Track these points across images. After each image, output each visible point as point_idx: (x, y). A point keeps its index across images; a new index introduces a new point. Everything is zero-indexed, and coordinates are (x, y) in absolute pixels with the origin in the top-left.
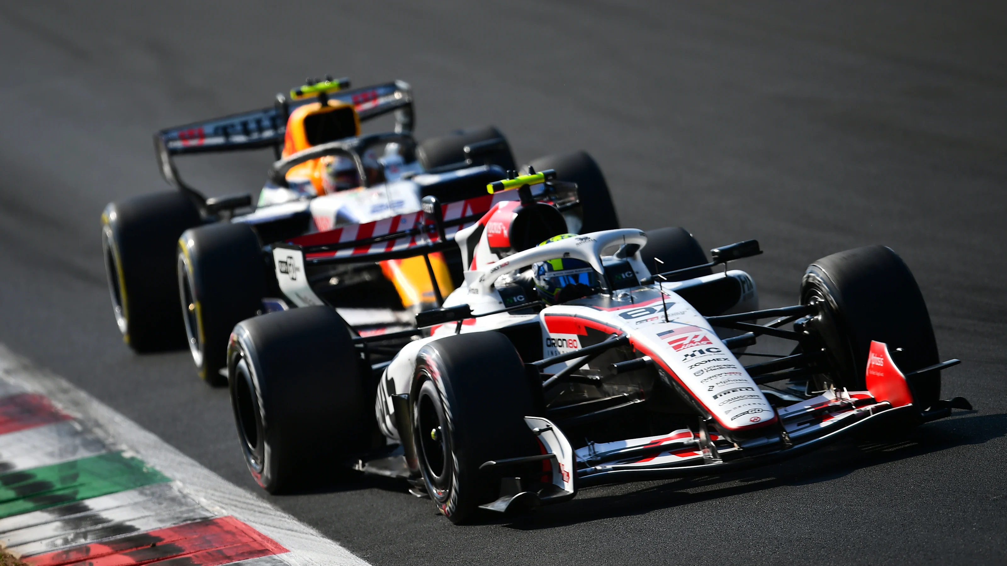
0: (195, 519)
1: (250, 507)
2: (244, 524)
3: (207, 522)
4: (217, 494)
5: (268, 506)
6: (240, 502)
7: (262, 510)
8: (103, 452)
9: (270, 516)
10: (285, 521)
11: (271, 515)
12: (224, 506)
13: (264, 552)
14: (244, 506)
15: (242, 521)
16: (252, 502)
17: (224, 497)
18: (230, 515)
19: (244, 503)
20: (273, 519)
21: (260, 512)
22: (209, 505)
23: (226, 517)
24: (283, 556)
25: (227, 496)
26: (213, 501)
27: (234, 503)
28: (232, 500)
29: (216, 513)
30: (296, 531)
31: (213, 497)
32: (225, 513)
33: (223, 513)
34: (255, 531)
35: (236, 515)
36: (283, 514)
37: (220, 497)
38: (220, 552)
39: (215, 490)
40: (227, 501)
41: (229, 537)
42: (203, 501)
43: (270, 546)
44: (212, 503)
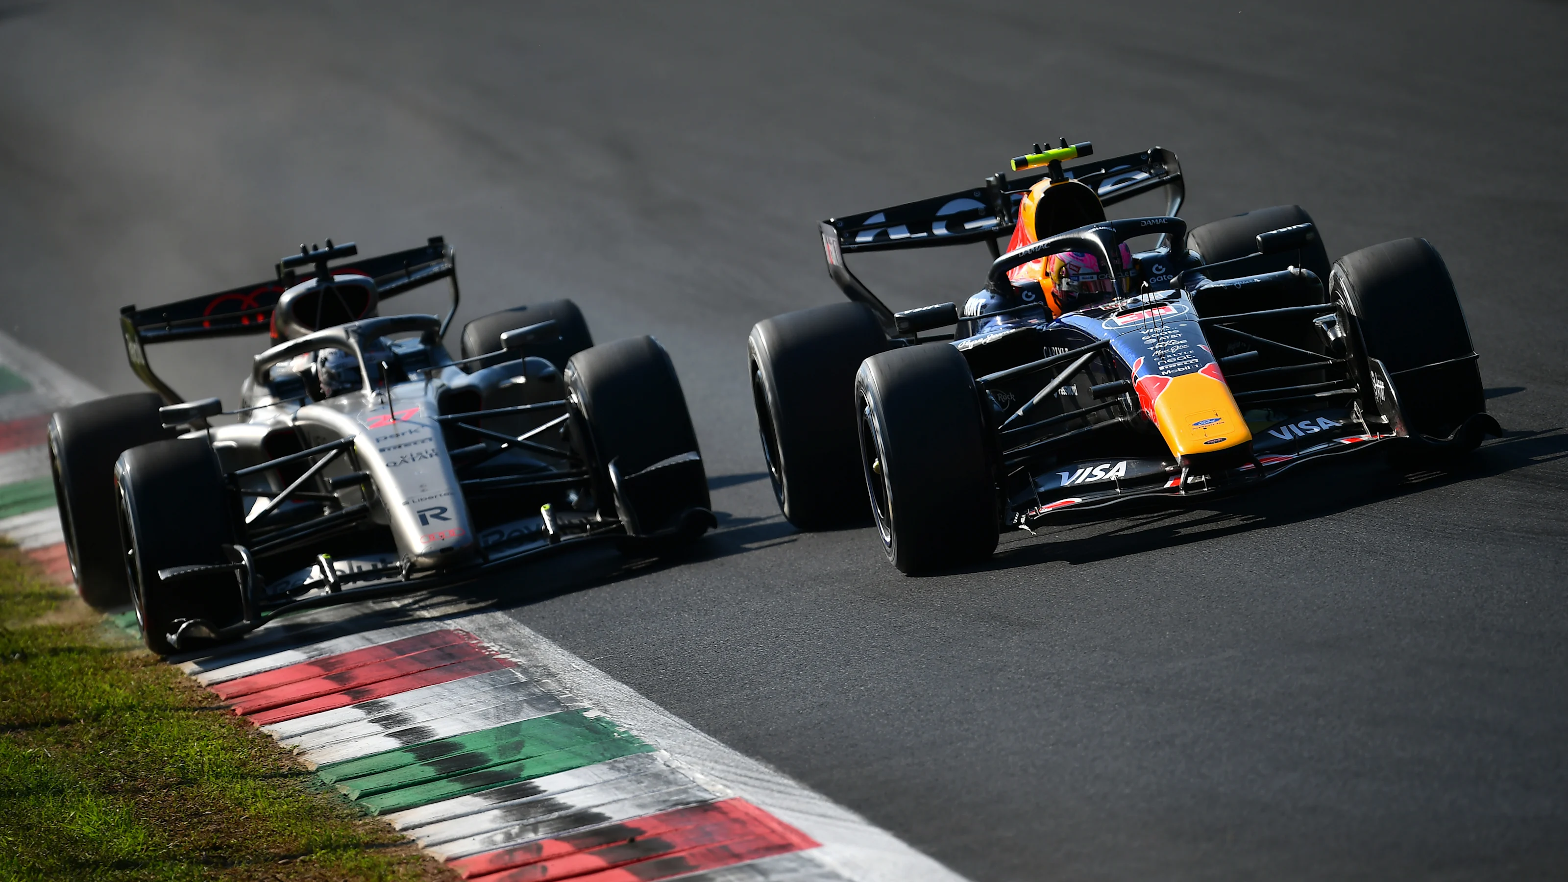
0: (688, 803)
1: (765, 784)
2: (759, 809)
3: (705, 807)
4: (718, 767)
5: (791, 782)
6: (751, 778)
7: (782, 788)
8: (558, 711)
9: (794, 797)
10: (815, 804)
11: (794, 795)
12: (728, 783)
13: (785, 847)
14: (757, 783)
15: (755, 804)
16: (767, 777)
17: (729, 772)
18: (737, 796)
19: (757, 779)
20: (797, 801)
21: (780, 792)
22: (707, 783)
23: (732, 799)
24: (813, 853)
25: (733, 770)
26: (714, 778)
27: (743, 779)
28: (741, 775)
29: (718, 794)
30: (830, 817)
31: (713, 772)
32: (730, 793)
33: (727, 794)
34: (773, 819)
35: (746, 796)
36: (812, 794)
37: (723, 771)
38: (725, 848)
39: (716, 762)
40: (732, 777)
41: (737, 827)
42: (700, 778)
43: (794, 839)
44: (712, 780)
